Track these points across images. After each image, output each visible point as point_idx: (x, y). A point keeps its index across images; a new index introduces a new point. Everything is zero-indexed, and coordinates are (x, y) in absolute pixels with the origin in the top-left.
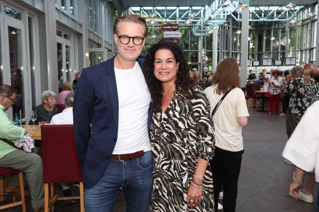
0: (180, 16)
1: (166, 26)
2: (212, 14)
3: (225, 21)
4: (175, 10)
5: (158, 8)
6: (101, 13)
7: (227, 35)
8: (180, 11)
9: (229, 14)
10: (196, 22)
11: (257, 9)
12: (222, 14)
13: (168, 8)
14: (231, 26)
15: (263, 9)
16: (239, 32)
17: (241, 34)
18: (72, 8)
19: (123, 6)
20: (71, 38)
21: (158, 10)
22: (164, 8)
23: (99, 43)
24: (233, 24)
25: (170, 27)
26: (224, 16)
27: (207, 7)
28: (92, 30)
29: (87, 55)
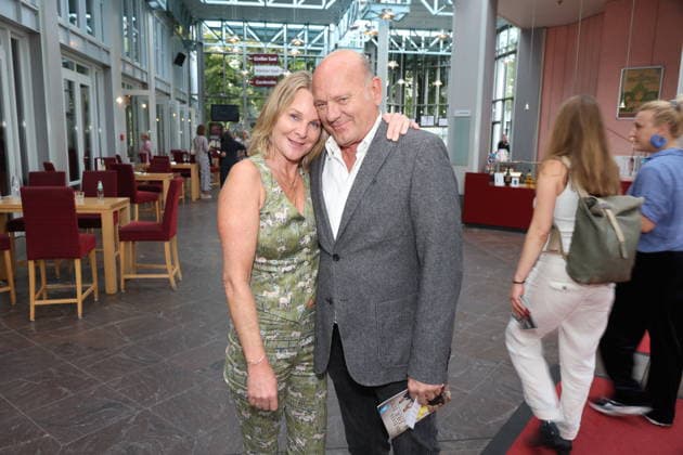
0: (289, 39)
1: (259, 56)
2: (340, 39)
4: (280, 29)
5: (252, 24)
6: (146, 30)
8: (289, 31)
9: (367, 39)
10: (320, 51)
11: (413, 34)
12: (358, 40)
13: (269, 25)
15: (423, 34)
18: (88, 16)
19: (191, 18)
20: (90, 71)
21: (251, 28)
22: (262, 25)
23: (145, 80)
25: (265, 59)
27: (332, 26)
28: (129, 60)
29: (120, 100)
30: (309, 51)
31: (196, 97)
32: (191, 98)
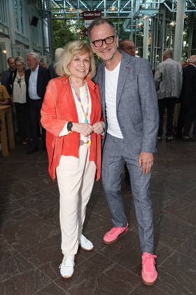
2: (143, 2)
3: (157, 12)
7: (159, 31)
9: (162, 2)
12: (155, 2)
14: (164, 18)
16: (172, 24)
17: (175, 26)
24: (166, 17)
26: (157, 4)
30: (121, 14)
31: (48, 50)
32: (45, 51)
